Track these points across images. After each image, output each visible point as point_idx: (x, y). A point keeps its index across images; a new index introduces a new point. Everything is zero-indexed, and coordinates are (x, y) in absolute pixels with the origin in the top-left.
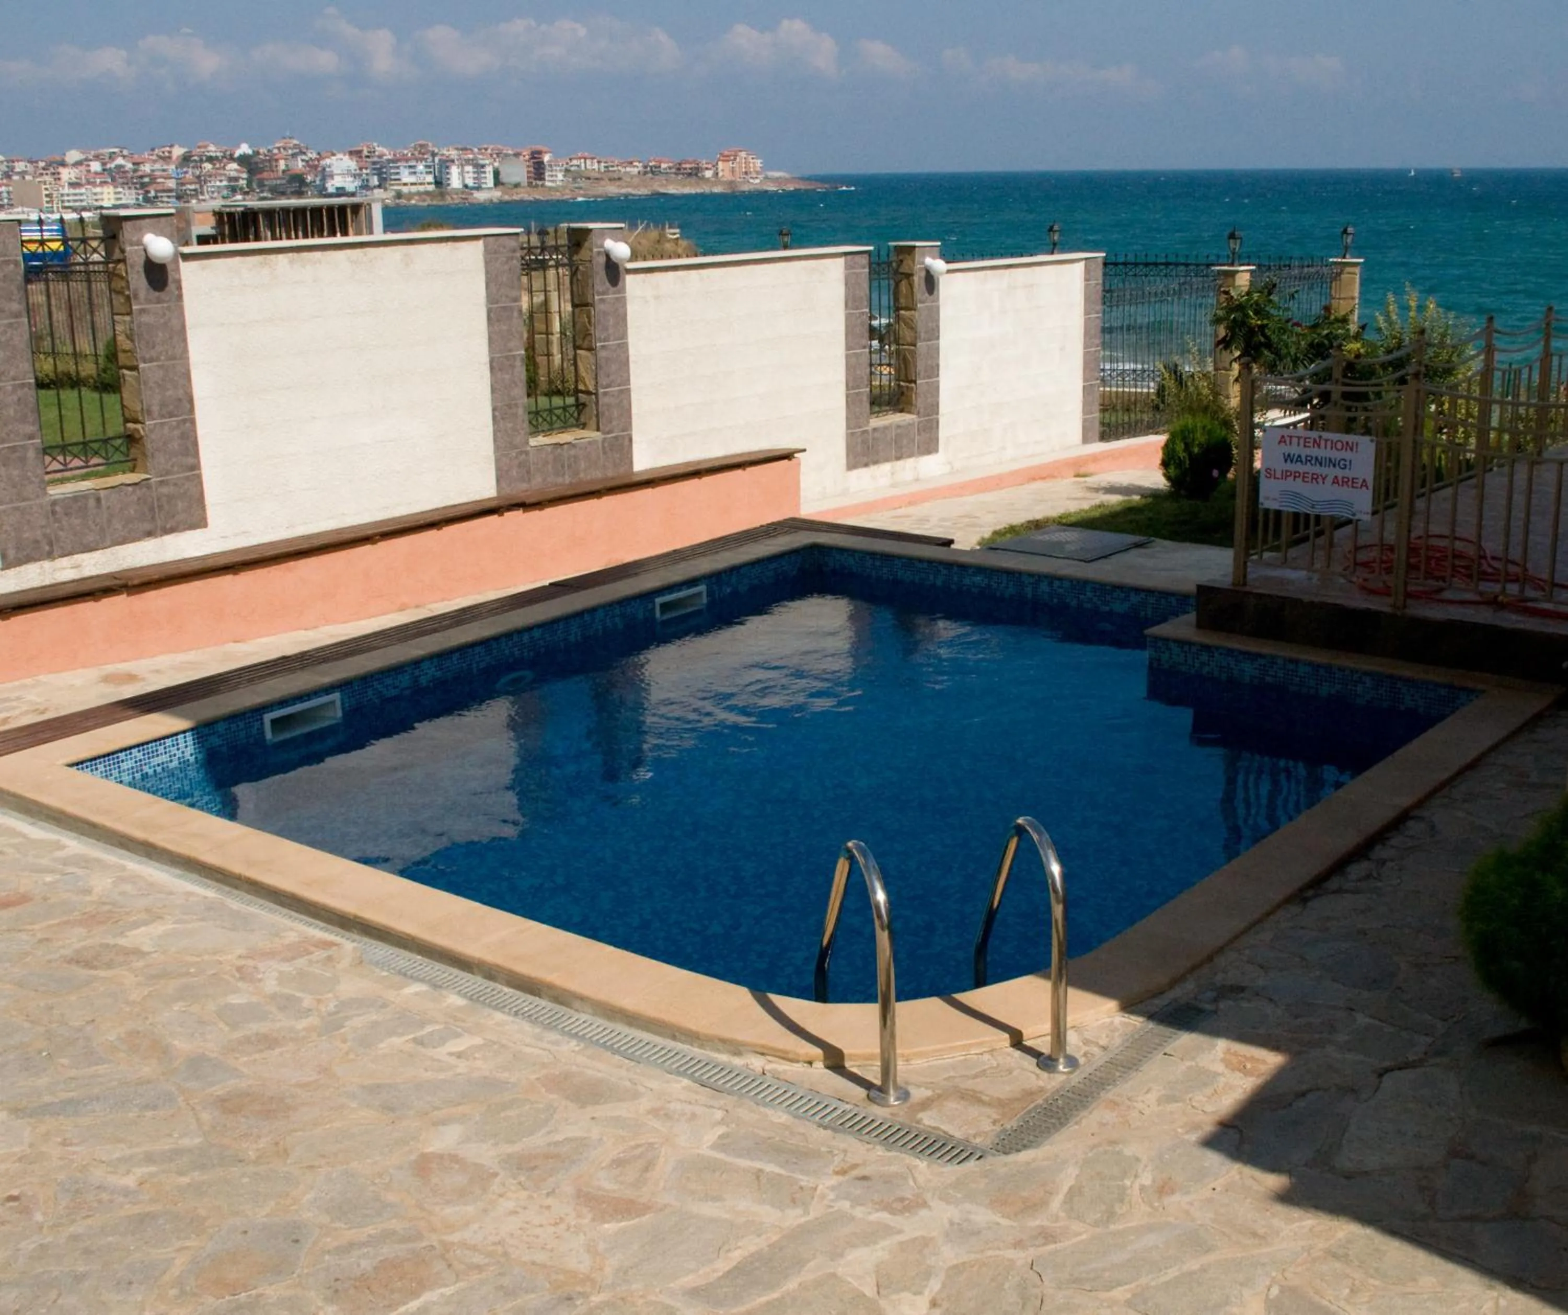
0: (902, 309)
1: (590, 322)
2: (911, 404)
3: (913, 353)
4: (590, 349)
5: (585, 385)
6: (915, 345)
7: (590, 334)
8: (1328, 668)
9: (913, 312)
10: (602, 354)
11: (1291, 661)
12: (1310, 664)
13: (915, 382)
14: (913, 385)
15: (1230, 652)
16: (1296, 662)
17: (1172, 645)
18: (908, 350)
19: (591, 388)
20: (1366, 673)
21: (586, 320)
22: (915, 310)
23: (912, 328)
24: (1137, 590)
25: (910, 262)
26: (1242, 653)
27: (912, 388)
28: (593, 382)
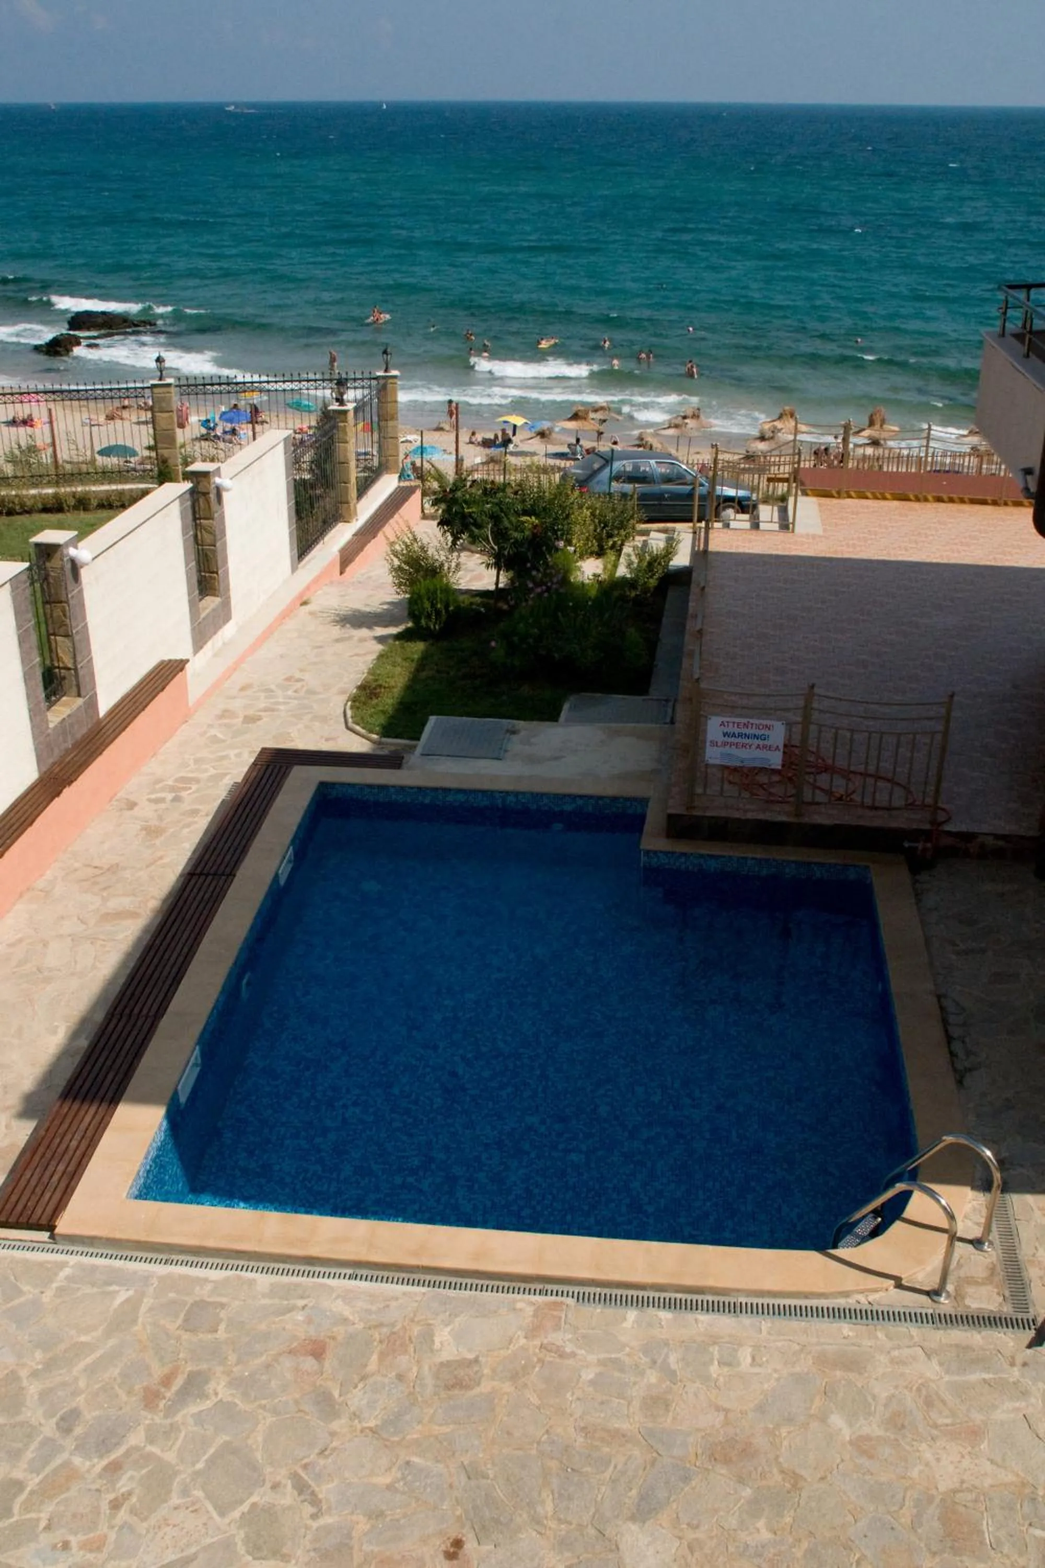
0: (200, 519)
1: (65, 615)
2: (215, 590)
3: (214, 552)
4: (67, 636)
5: (63, 663)
6: (215, 546)
7: (66, 625)
8: (767, 860)
9: (211, 521)
10: (77, 638)
11: (743, 858)
12: (753, 859)
13: (217, 573)
14: (215, 575)
15: (702, 856)
16: (746, 858)
17: (661, 855)
18: (209, 550)
19: (70, 665)
20: (793, 862)
21: (61, 614)
22: (212, 519)
23: (211, 533)
24: (581, 797)
25: (205, 483)
26: (708, 855)
27: (214, 578)
28: (72, 661)
